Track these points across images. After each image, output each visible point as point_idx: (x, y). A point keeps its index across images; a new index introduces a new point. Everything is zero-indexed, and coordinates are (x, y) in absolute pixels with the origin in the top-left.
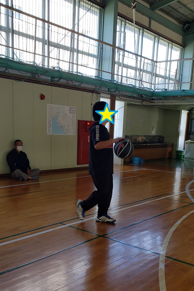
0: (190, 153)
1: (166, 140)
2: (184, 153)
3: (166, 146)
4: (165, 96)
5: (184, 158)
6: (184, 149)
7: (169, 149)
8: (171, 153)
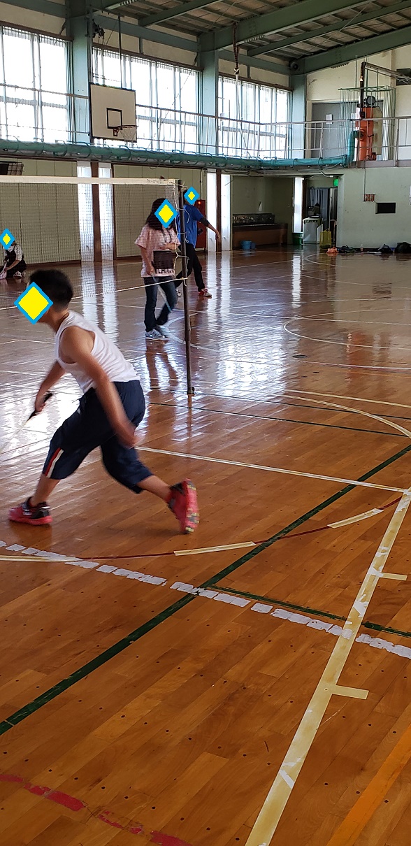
0: (309, 235)
1: (278, 219)
2: (303, 235)
3: (278, 227)
4: (274, 166)
5: (302, 243)
6: (302, 231)
7: (282, 231)
8: (285, 236)
